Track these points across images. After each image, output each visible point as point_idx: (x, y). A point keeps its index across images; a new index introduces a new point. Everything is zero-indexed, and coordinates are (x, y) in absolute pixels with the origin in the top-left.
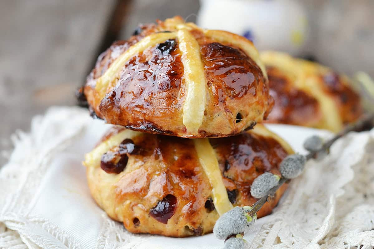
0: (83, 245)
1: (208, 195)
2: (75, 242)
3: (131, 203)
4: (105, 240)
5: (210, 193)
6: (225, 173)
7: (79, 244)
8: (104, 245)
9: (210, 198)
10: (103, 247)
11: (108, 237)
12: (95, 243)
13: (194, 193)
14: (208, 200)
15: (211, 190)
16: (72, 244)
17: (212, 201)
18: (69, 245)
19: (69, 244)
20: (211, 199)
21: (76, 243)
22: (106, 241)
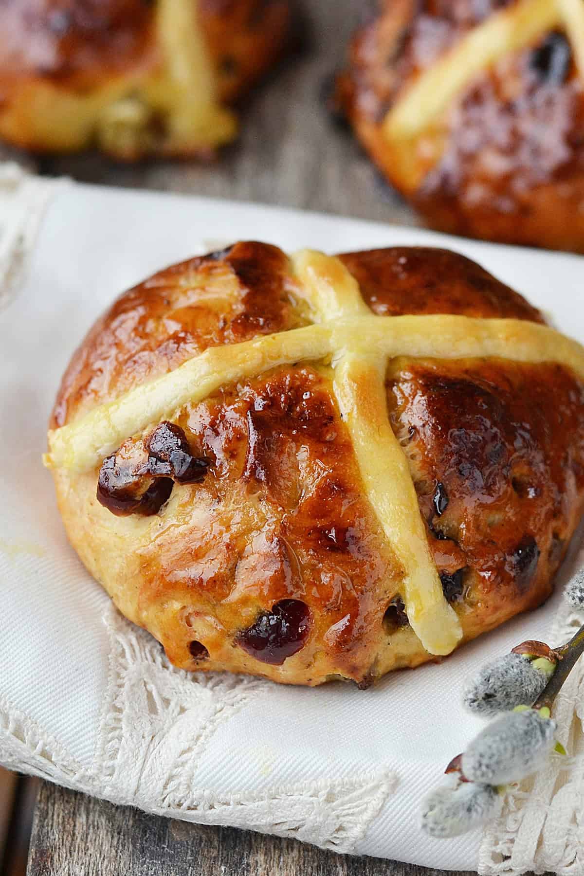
0: (64, 741)
1: (391, 595)
2: (40, 731)
3: (184, 608)
4: (119, 720)
5: (397, 588)
6: (435, 521)
7: (51, 737)
8: (120, 738)
9: (395, 600)
10: (117, 746)
11: (127, 711)
12: (95, 735)
13: (354, 593)
14: (391, 605)
15: (401, 581)
16: (34, 734)
17: (403, 607)
18: (27, 738)
19: (25, 734)
20: (399, 601)
21: (43, 733)
22: (123, 724)
